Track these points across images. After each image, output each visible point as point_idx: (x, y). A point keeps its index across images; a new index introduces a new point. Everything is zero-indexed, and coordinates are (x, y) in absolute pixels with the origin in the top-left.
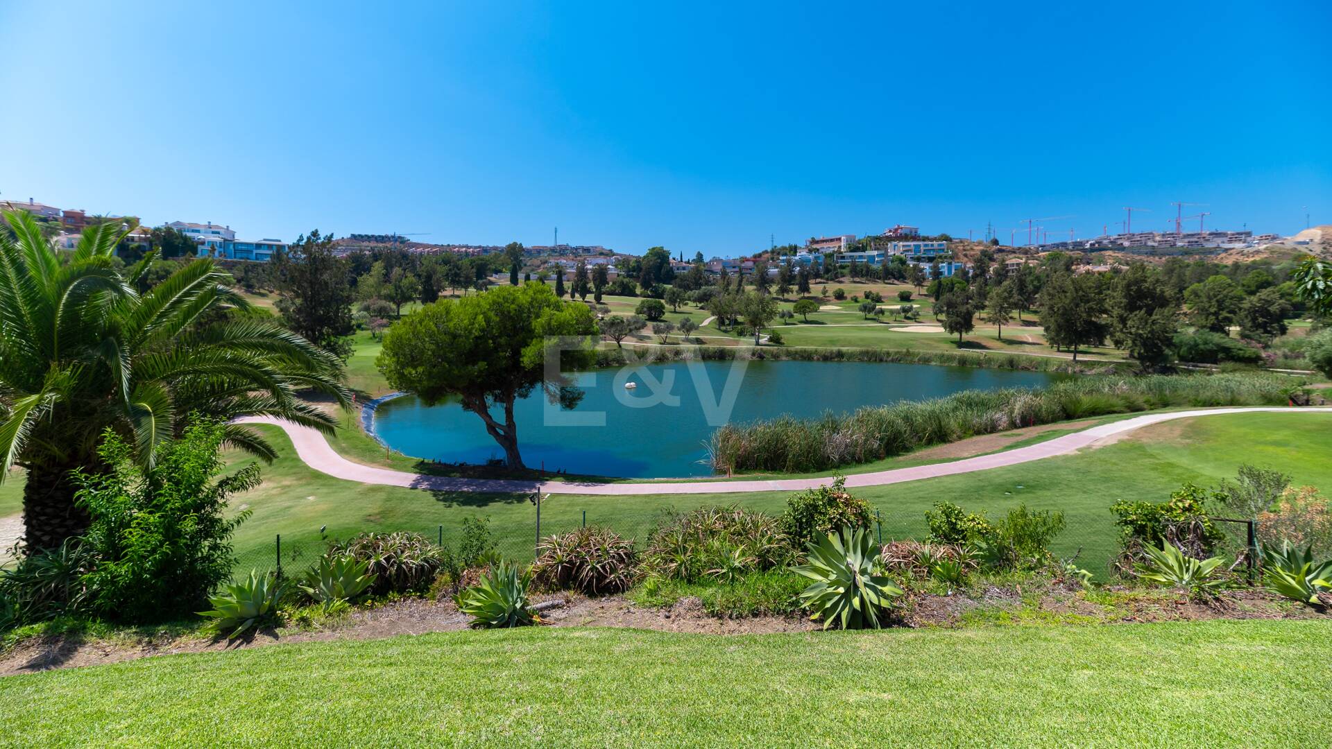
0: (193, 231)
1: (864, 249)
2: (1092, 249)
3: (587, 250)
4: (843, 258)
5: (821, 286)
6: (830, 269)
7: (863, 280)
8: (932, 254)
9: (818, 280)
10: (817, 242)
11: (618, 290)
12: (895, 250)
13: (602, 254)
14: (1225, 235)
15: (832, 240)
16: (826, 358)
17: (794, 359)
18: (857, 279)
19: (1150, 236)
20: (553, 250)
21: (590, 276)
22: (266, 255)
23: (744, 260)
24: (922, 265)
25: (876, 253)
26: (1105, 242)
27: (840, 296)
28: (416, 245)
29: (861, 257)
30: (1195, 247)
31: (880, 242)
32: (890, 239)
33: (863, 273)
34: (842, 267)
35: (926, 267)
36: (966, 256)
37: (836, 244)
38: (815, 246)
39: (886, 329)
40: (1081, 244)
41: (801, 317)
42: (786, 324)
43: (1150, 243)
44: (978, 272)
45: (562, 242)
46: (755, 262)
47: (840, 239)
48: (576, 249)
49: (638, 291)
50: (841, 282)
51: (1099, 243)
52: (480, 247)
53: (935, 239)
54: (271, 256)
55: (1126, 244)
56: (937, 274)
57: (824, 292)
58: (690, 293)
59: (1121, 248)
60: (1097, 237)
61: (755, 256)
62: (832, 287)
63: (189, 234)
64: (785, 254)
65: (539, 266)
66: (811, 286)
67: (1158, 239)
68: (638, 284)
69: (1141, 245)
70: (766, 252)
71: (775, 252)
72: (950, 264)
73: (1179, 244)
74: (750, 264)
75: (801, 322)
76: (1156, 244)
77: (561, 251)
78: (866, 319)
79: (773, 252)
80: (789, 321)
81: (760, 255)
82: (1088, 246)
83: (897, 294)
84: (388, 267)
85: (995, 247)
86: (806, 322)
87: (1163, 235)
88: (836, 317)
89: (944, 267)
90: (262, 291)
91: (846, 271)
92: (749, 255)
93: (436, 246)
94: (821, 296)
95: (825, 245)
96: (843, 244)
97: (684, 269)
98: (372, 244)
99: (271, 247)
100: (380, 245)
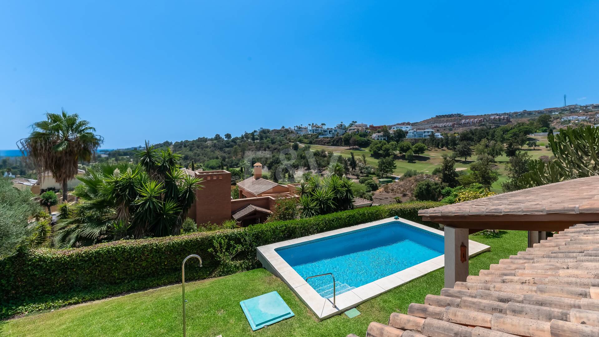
20: (563, 110)
22: (427, 136)
52: (505, 114)
54: (429, 135)
98: (446, 119)
99: (428, 132)
100: (449, 119)
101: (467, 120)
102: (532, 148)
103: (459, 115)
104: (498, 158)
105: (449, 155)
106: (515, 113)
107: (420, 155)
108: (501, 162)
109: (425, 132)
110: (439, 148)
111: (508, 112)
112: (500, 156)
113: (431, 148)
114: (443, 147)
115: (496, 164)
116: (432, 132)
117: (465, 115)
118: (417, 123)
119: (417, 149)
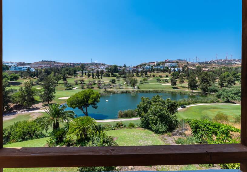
0: (7, 64)
1: (160, 65)
2: (209, 63)
3: (99, 64)
4: (155, 67)
5: (150, 73)
6: (152, 70)
7: (159, 72)
8: (174, 66)
9: (150, 72)
10: (150, 63)
11: (106, 75)
12: (167, 65)
13: (102, 65)
14: (236, 60)
15: (153, 62)
16: (147, 92)
17: (141, 92)
18: (158, 72)
19: (221, 60)
20: (91, 64)
21: (100, 72)
22: (25, 69)
23: (134, 67)
24: (171, 68)
25: (162, 66)
26: (212, 61)
27: (154, 76)
28: (58, 63)
29: (159, 67)
30: (230, 62)
31: (163, 63)
32: (165, 62)
33: (159, 70)
34: (155, 69)
35: (172, 69)
36: (181, 66)
37: (154, 64)
38: (149, 64)
39: (161, 84)
40: (207, 62)
41: (144, 82)
42: (141, 83)
43: (221, 62)
44: (183, 70)
45: (93, 62)
46: (136, 68)
47: (155, 62)
48: (97, 64)
49: (110, 75)
50: (154, 72)
51: (211, 62)
52: (73, 63)
53: (175, 62)
54: (27, 69)
55: (216, 62)
56: (174, 70)
57: (151, 75)
58: (122, 76)
59: (215, 63)
60: (210, 60)
61: (136, 66)
62: (152, 74)
63: (6, 64)
64: (143, 66)
65: (88, 68)
66: (148, 73)
67: (223, 61)
68: (110, 73)
69: (219, 62)
70: (139, 65)
71: (141, 65)
72: (177, 68)
73: (227, 62)
74: (135, 68)
75: (144, 83)
76: (222, 62)
77: (93, 64)
78: (158, 82)
79: (140, 65)
80: (142, 83)
81: (138, 66)
82: (208, 62)
83: (165, 75)
84: (55, 73)
85: (187, 64)
86: (145, 83)
87: (224, 60)
88: (152, 81)
89: (176, 69)
90: (25, 78)
91: (156, 70)
92: (135, 66)
93: (63, 63)
94: (150, 76)
95: (151, 64)
96: (155, 63)
97: (121, 69)
98: (47, 63)
99: (26, 67)
100: (49, 63)
101: (57, 64)
102: (75, 77)
103: (54, 62)
104: (60, 82)
105: (35, 81)
106: (77, 63)
107: (15, 81)
108: (60, 84)
109: (24, 67)
110: (32, 77)
111: (75, 63)
112: (60, 81)
113: (27, 77)
114: (34, 77)
115: (58, 85)
116: (29, 68)
117: (57, 62)
118: (30, 63)
119: (12, 77)
